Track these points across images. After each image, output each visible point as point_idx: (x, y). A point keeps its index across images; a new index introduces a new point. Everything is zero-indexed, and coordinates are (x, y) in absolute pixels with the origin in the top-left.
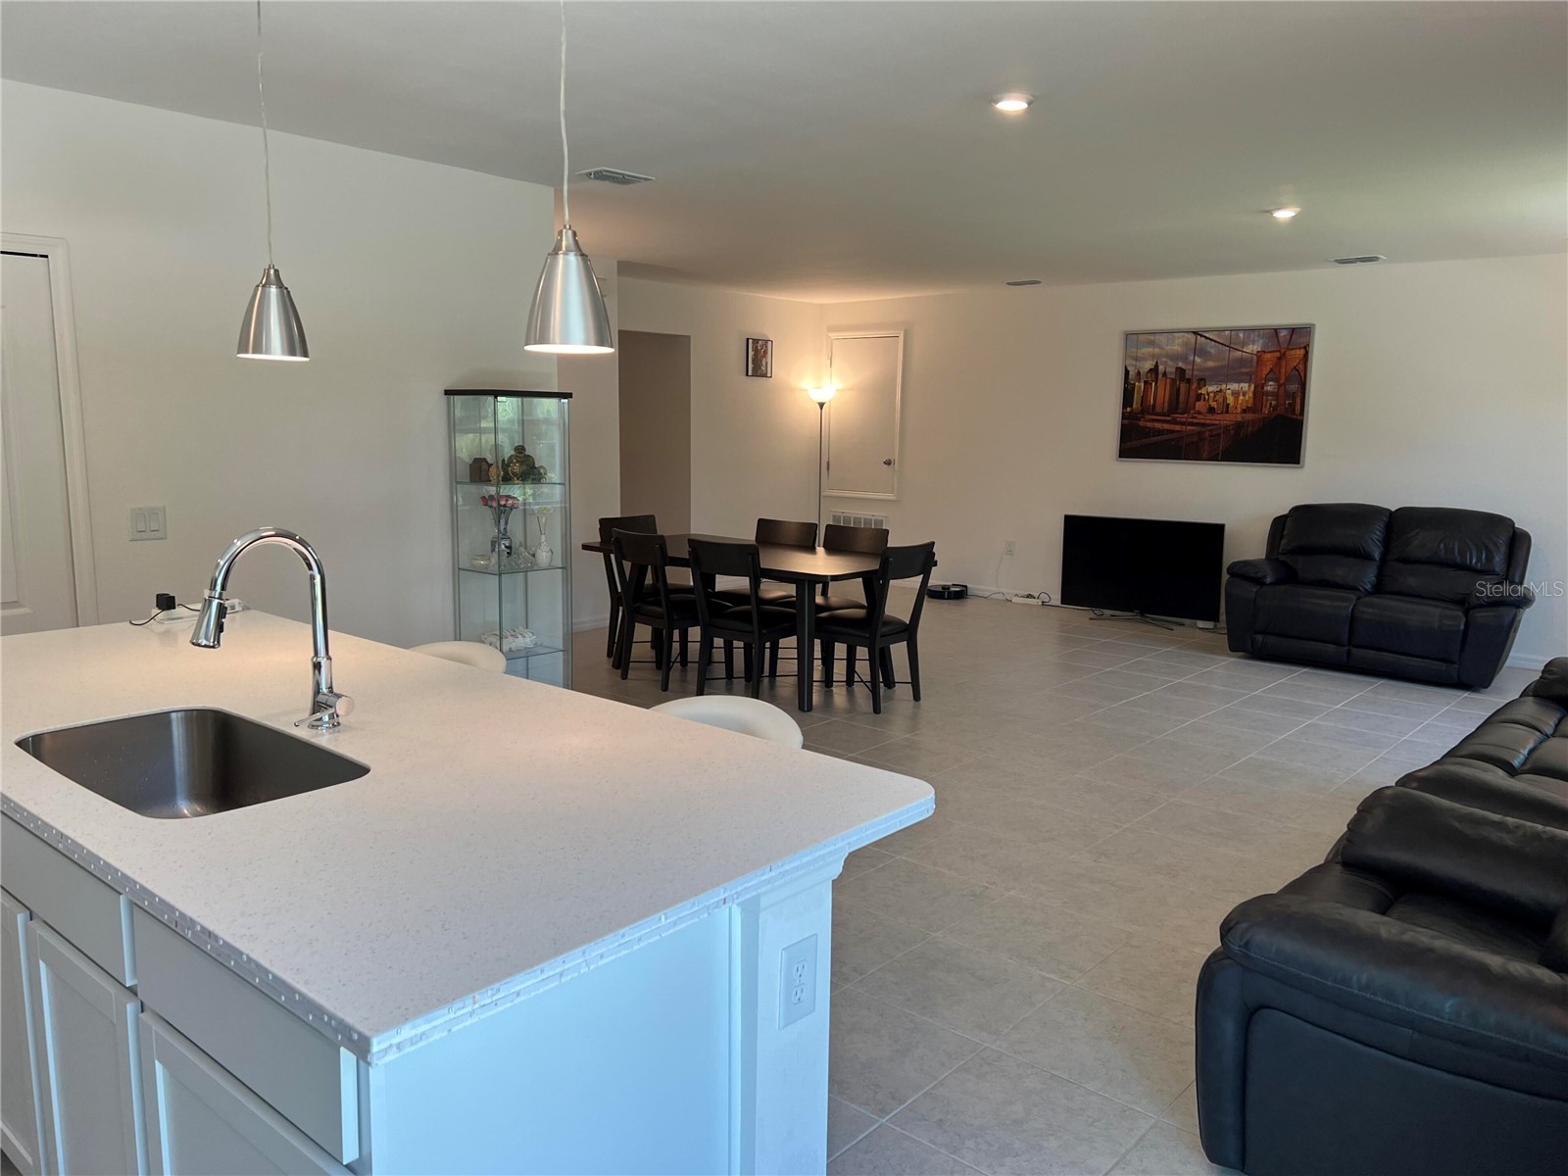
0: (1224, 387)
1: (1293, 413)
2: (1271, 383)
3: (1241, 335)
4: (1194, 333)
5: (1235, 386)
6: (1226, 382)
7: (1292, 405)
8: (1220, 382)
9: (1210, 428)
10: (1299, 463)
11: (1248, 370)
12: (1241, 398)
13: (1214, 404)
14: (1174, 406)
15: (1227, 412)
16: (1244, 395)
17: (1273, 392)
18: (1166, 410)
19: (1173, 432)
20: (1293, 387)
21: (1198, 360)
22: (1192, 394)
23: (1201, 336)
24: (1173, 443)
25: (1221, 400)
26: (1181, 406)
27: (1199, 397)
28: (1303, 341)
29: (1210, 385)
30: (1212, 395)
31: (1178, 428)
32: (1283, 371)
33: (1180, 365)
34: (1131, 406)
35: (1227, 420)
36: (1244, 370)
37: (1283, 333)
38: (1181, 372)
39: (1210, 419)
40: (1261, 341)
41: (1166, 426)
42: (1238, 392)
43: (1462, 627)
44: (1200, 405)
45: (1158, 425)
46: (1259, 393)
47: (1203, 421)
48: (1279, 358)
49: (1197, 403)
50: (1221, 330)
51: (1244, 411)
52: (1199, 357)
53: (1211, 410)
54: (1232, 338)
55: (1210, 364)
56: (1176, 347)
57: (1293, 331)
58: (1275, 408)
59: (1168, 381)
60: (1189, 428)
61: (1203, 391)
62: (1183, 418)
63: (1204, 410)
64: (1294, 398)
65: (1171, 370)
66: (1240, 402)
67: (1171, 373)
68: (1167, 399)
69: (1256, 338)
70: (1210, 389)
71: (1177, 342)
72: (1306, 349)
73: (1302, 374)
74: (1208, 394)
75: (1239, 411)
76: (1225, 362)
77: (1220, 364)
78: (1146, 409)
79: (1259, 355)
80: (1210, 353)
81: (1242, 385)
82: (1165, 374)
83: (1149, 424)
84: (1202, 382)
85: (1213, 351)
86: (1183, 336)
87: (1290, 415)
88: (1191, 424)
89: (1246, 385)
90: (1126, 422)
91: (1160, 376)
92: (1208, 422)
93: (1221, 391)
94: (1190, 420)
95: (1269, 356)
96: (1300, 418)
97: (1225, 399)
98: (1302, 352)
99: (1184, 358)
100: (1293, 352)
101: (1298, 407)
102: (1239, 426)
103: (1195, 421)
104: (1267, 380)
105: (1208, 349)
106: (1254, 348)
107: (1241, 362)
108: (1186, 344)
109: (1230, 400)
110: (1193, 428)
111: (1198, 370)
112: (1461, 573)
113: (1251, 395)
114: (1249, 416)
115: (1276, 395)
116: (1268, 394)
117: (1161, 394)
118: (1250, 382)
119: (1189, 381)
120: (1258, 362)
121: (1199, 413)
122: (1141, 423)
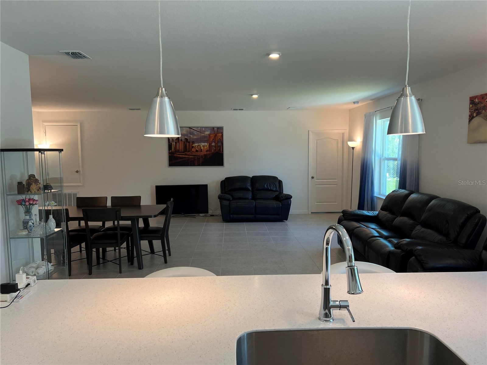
0: (200, 144)
1: (220, 151)
2: (213, 143)
3: (204, 129)
4: (189, 128)
5: (203, 144)
6: (200, 143)
7: (220, 149)
8: (198, 143)
9: (197, 156)
10: (223, 165)
11: (206, 139)
12: (205, 147)
13: (197, 149)
14: (185, 150)
15: (202, 151)
16: (206, 146)
17: (214, 146)
18: (183, 151)
19: (186, 158)
20: (220, 144)
21: (191, 136)
22: (191, 146)
23: (192, 129)
24: (186, 161)
25: (200, 148)
26: (188, 150)
27: (193, 147)
28: (221, 131)
29: (196, 144)
30: (196, 146)
31: (187, 156)
32: (216, 139)
33: (186, 137)
34: (171, 150)
35: (202, 154)
36: (205, 139)
37: (215, 129)
38: (186, 139)
39: (197, 154)
40: (209, 131)
41: (183, 156)
42: (204, 146)
43: (281, 206)
44: (193, 150)
45: (181, 156)
46: (210, 146)
47: (195, 154)
48: (215, 136)
49: (192, 149)
50: (197, 127)
51: (206, 151)
52: (192, 135)
53: (197, 151)
54: (201, 130)
55: (195, 137)
56: (184, 132)
57: (218, 128)
58: (215, 150)
59: (183, 142)
60: (190, 156)
61: (194, 145)
62: (188, 153)
63: (194, 151)
64: (220, 147)
65: (183, 139)
66: (205, 148)
67: (183, 140)
68: (183, 148)
69: (208, 130)
70: (196, 145)
71: (184, 130)
72: (222, 133)
73: (222, 141)
74: (195, 146)
75: (205, 151)
76: (200, 137)
77: (198, 137)
78: (177, 151)
79: (209, 135)
80: (195, 134)
81: (205, 143)
82: (181, 140)
83: (178, 156)
84: (193, 143)
85: (195, 133)
86: (186, 129)
87: (219, 152)
88: (191, 155)
89: (206, 143)
90: (170, 155)
91: (180, 141)
92: (196, 154)
93: (199, 145)
94: (191, 154)
95: (212, 135)
96: (222, 153)
97: (201, 148)
98: (221, 134)
99: (187, 135)
100: (219, 134)
101: (221, 151)
102: (205, 155)
103: (192, 154)
104: (212, 142)
105: (194, 133)
106: (207, 133)
107: (204, 137)
108: (187, 131)
109: (202, 148)
110: (192, 156)
111: (192, 139)
112: (271, 192)
113: (208, 146)
114: (208, 153)
115: (215, 146)
116: (213, 146)
117: (180, 146)
118: (207, 143)
119: (189, 142)
120: (209, 137)
121: (193, 152)
122: (175, 155)
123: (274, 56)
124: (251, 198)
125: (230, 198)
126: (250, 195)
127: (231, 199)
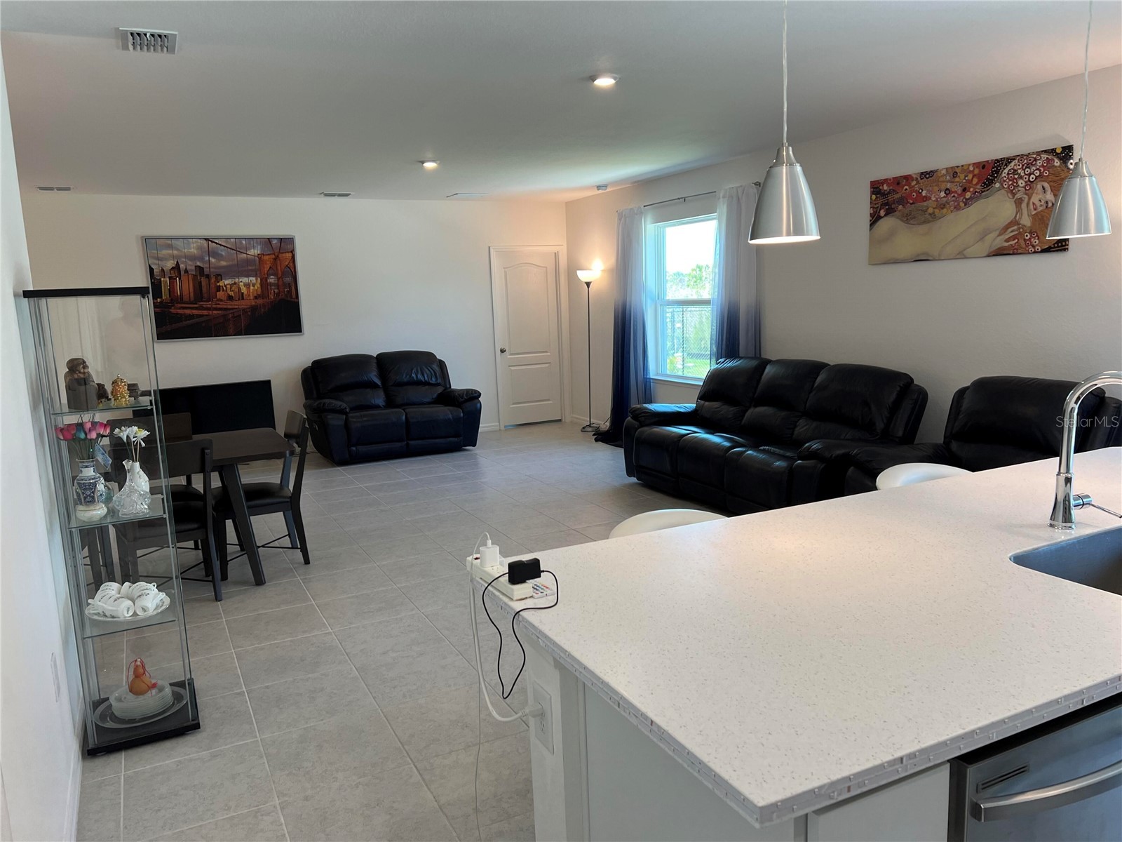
0: (237, 280)
1: (291, 296)
2: (272, 277)
3: (244, 242)
4: (206, 239)
5: (245, 280)
6: (238, 277)
7: (290, 292)
8: (233, 277)
9: (232, 311)
10: (301, 331)
11: (254, 268)
12: (252, 288)
13: (231, 293)
14: (199, 295)
15: (243, 299)
16: (254, 286)
17: (274, 283)
18: (192, 299)
19: (202, 316)
20: (288, 279)
21: (212, 260)
22: (212, 286)
23: (212, 242)
24: (203, 325)
25: (237, 290)
26: (205, 295)
27: (218, 289)
28: (289, 247)
29: (226, 279)
30: (228, 286)
31: (205, 312)
32: (279, 268)
33: (198, 264)
34: (161, 297)
35: (243, 304)
36: (250, 268)
37: (274, 242)
38: (200, 269)
39: (230, 305)
40: (259, 247)
41: (195, 312)
42: (248, 284)
44: (220, 294)
45: (188, 312)
46: (264, 284)
47: (225, 307)
48: (275, 259)
49: (218, 293)
50: (227, 238)
51: (256, 298)
52: (214, 258)
53: (230, 298)
54: (238, 244)
55: (223, 263)
56: (193, 250)
57: (281, 240)
58: (278, 294)
59: (190, 276)
60: (214, 312)
61: (221, 284)
62: (208, 305)
63: (224, 298)
64: (290, 287)
65: (191, 267)
66: (251, 291)
67: (192, 270)
68: (191, 290)
69: (255, 245)
70: (226, 282)
71: (192, 246)
72: (292, 252)
73: (293, 270)
74: (226, 286)
75: (252, 298)
76: (235, 262)
77: (231, 263)
78: (175, 300)
79: (260, 257)
80: (222, 255)
81: (251, 278)
82: (186, 271)
83: (180, 311)
84: (219, 277)
85: (223, 253)
86: (196, 242)
87: (289, 299)
88: (220, 309)
89: (254, 279)
90: (157, 310)
91: (182, 273)
92: (229, 307)
93: (235, 283)
94: (214, 306)
95: (266, 258)
96: (296, 300)
97: (239, 289)
98: (290, 255)
99: (201, 258)
100: (284, 255)
101: (294, 296)
102: (254, 308)
103: (219, 306)
104: (269, 275)
105: (220, 252)
106: (255, 251)
107: (247, 262)
108: (200, 248)
109: (244, 290)
110: (219, 312)
111: (215, 268)
113: (259, 286)
114: (260, 301)
115: (278, 286)
116: (271, 284)
117: (185, 287)
118: (256, 276)
119: (208, 276)
120: (259, 262)
121: (221, 300)
122: (173, 310)
123: (605, 82)
124: (384, 404)
125: (346, 408)
126: (380, 400)
127: (348, 410)
